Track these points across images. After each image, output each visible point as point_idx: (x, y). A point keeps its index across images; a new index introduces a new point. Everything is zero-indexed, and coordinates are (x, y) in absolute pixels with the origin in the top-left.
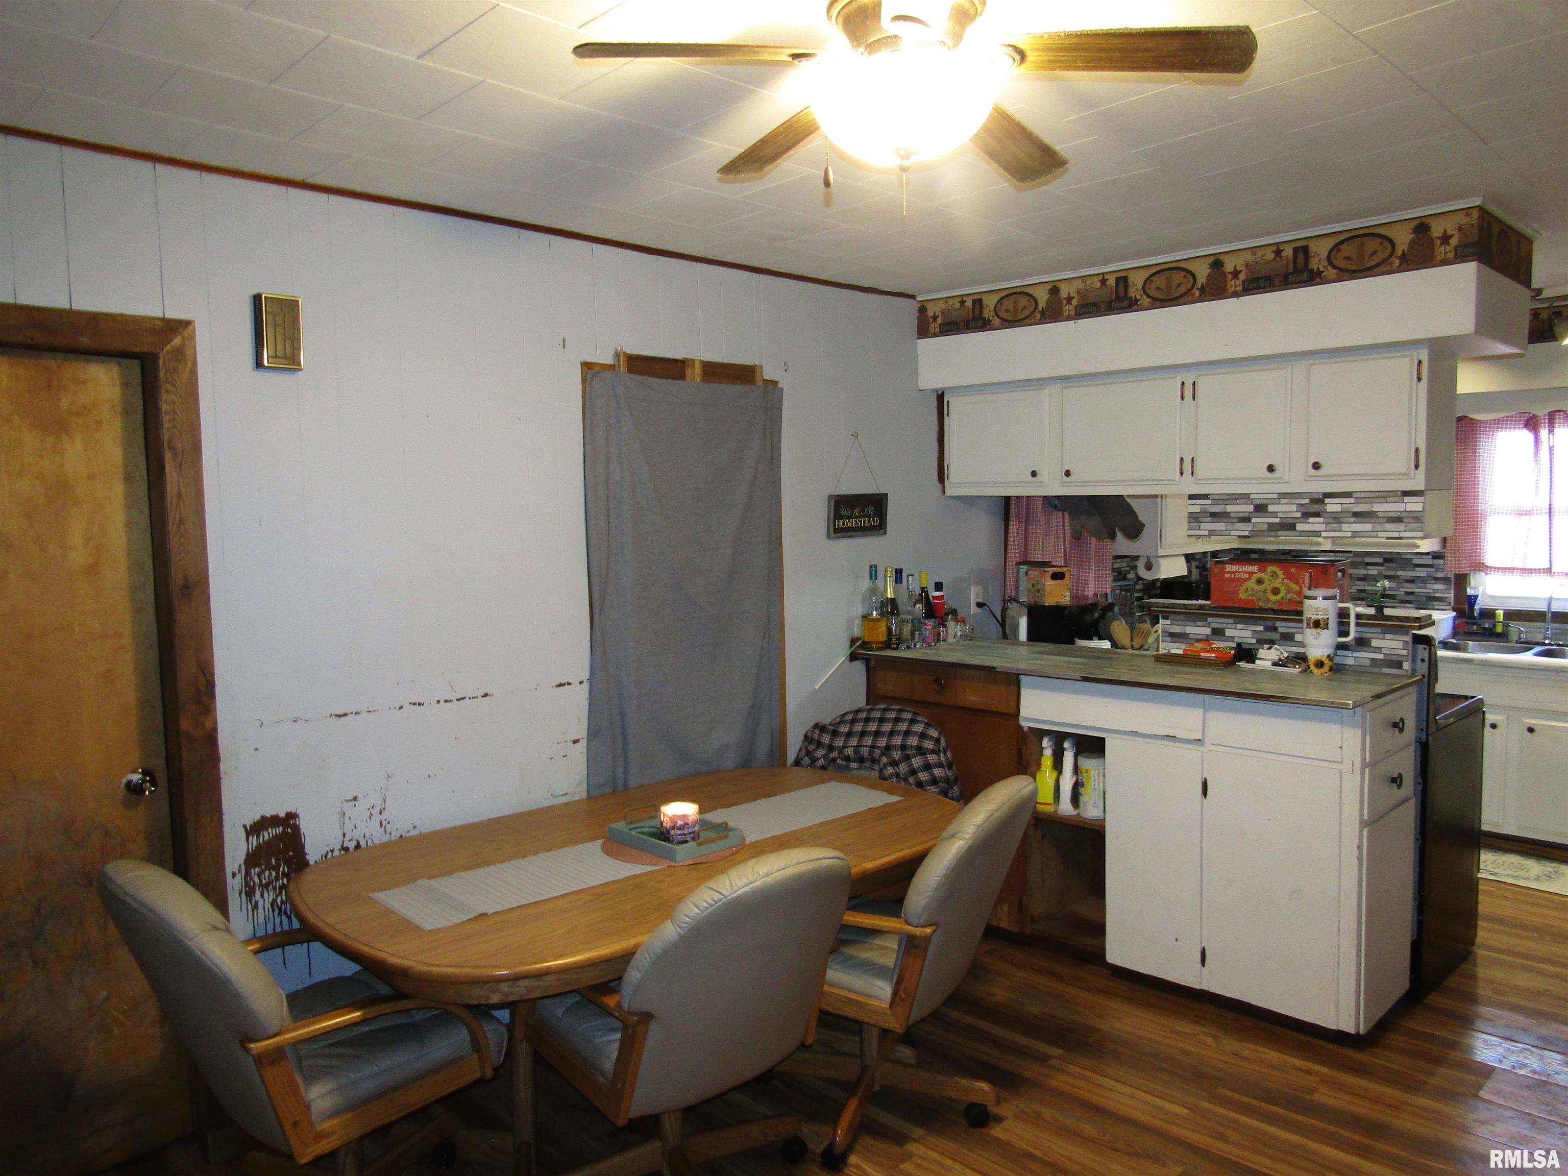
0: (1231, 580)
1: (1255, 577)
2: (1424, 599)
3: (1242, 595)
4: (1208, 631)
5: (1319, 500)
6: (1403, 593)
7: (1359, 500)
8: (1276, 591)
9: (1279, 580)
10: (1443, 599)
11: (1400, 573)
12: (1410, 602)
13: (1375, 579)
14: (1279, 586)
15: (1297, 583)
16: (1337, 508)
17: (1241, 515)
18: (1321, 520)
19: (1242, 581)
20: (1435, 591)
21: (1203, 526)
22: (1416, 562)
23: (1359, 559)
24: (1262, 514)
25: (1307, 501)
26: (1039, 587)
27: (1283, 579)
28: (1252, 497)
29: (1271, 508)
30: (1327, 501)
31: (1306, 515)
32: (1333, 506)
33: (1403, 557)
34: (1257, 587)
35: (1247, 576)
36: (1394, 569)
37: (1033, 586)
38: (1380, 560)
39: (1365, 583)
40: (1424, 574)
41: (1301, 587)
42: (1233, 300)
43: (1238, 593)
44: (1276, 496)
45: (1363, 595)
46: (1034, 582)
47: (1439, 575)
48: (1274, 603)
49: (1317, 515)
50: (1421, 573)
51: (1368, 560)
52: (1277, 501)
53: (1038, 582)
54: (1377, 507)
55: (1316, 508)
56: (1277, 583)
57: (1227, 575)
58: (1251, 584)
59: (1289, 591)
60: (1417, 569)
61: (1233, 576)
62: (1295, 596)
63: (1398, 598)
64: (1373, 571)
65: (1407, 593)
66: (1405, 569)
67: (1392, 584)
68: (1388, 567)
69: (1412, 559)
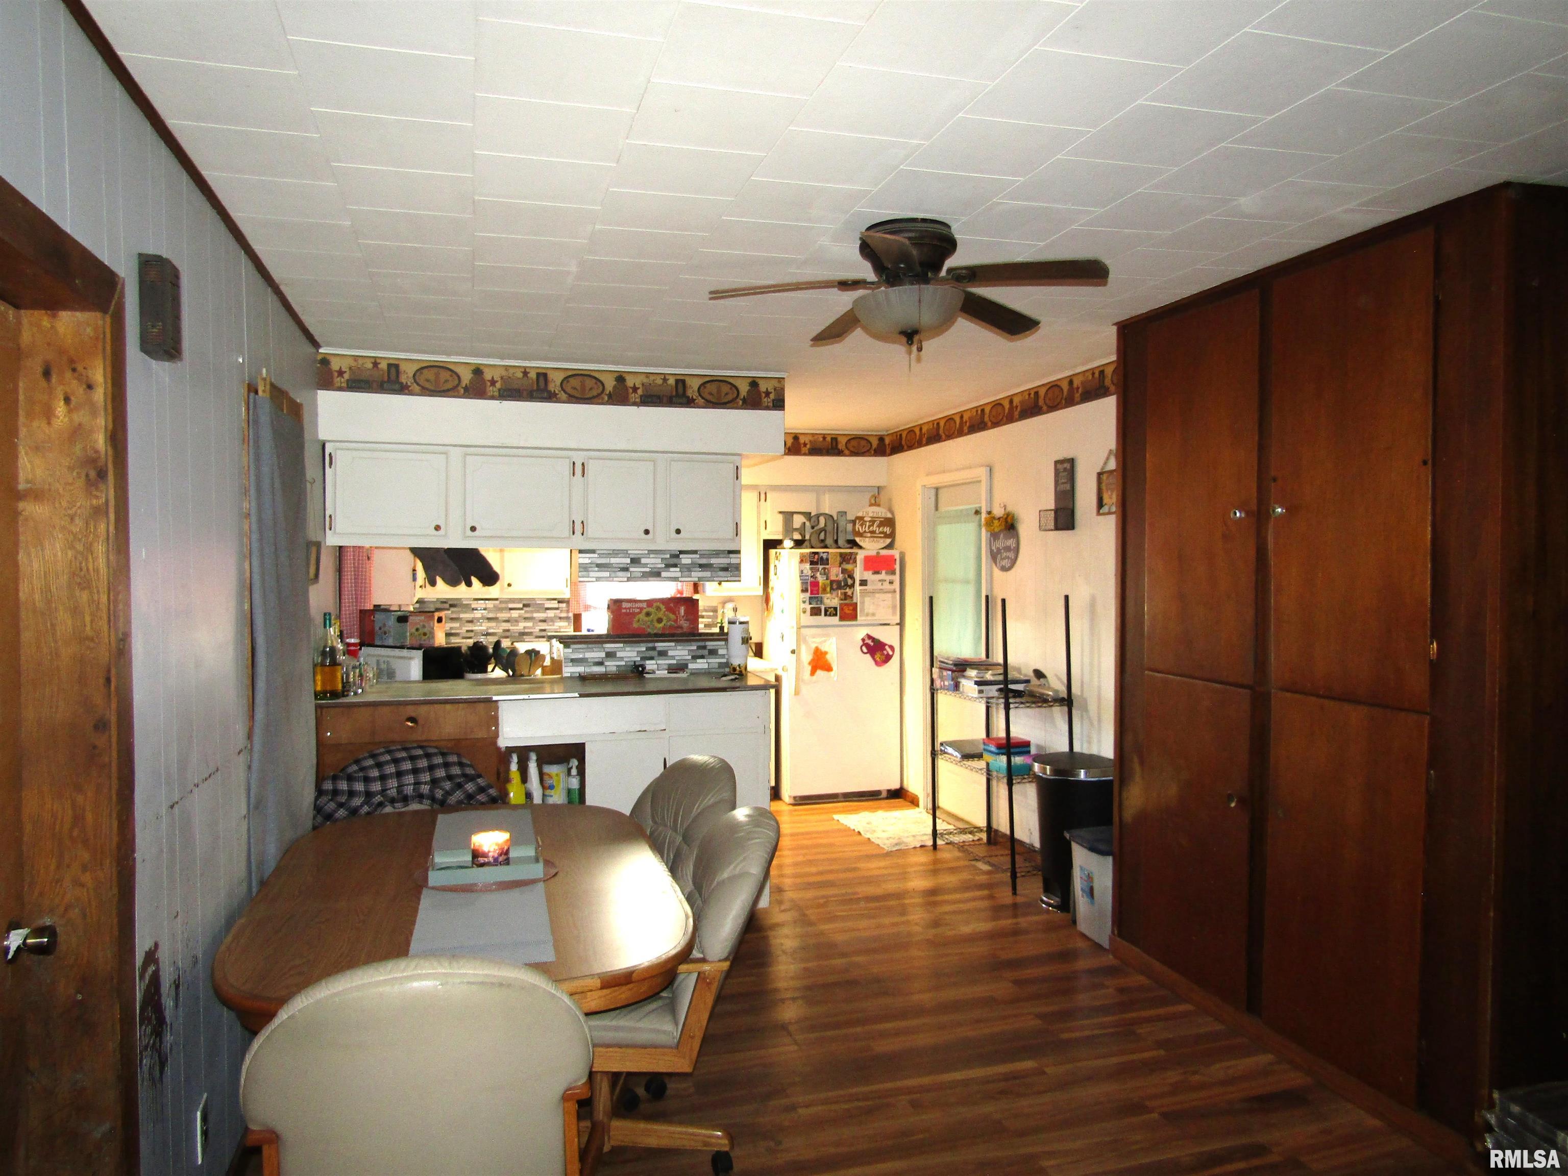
0: (627, 614)
1: (644, 611)
3: (635, 625)
4: (603, 655)
5: (676, 555)
7: (702, 556)
8: (660, 620)
9: (662, 612)
11: (535, 615)
12: (543, 637)
13: (516, 621)
14: (662, 617)
15: (674, 613)
16: (689, 561)
17: (621, 566)
18: (678, 569)
19: (633, 615)
21: (592, 574)
22: (547, 606)
23: (503, 605)
24: (637, 565)
25: (668, 556)
26: (426, 630)
27: (664, 612)
28: (629, 552)
29: (643, 561)
30: (681, 556)
31: (668, 566)
32: (686, 560)
33: (538, 602)
34: (647, 619)
35: (638, 610)
36: (532, 612)
37: (417, 630)
38: (521, 606)
41: (677, 617)
42: (634, 409)
43: (632, 624)
44: (647, 552)
46: (418, 626)
48: (659, 629)
49: (675, 566)
50: (551, 614)
51: (511, 606)
52: (648, 556)
53: (424, 627)
54: (713, 561)
55: (675, 561)
56: (660, 615)
57: (624, 611)
58: (642, 616)
59: (669, 620)
60: (547, 611)
61: (628, 611)
62: (673, 623)
63: (535, 634)
64: (515, 614)
66: (538, 612)
67: (530, 624)
68: (526, 612)
69: (544, 604)
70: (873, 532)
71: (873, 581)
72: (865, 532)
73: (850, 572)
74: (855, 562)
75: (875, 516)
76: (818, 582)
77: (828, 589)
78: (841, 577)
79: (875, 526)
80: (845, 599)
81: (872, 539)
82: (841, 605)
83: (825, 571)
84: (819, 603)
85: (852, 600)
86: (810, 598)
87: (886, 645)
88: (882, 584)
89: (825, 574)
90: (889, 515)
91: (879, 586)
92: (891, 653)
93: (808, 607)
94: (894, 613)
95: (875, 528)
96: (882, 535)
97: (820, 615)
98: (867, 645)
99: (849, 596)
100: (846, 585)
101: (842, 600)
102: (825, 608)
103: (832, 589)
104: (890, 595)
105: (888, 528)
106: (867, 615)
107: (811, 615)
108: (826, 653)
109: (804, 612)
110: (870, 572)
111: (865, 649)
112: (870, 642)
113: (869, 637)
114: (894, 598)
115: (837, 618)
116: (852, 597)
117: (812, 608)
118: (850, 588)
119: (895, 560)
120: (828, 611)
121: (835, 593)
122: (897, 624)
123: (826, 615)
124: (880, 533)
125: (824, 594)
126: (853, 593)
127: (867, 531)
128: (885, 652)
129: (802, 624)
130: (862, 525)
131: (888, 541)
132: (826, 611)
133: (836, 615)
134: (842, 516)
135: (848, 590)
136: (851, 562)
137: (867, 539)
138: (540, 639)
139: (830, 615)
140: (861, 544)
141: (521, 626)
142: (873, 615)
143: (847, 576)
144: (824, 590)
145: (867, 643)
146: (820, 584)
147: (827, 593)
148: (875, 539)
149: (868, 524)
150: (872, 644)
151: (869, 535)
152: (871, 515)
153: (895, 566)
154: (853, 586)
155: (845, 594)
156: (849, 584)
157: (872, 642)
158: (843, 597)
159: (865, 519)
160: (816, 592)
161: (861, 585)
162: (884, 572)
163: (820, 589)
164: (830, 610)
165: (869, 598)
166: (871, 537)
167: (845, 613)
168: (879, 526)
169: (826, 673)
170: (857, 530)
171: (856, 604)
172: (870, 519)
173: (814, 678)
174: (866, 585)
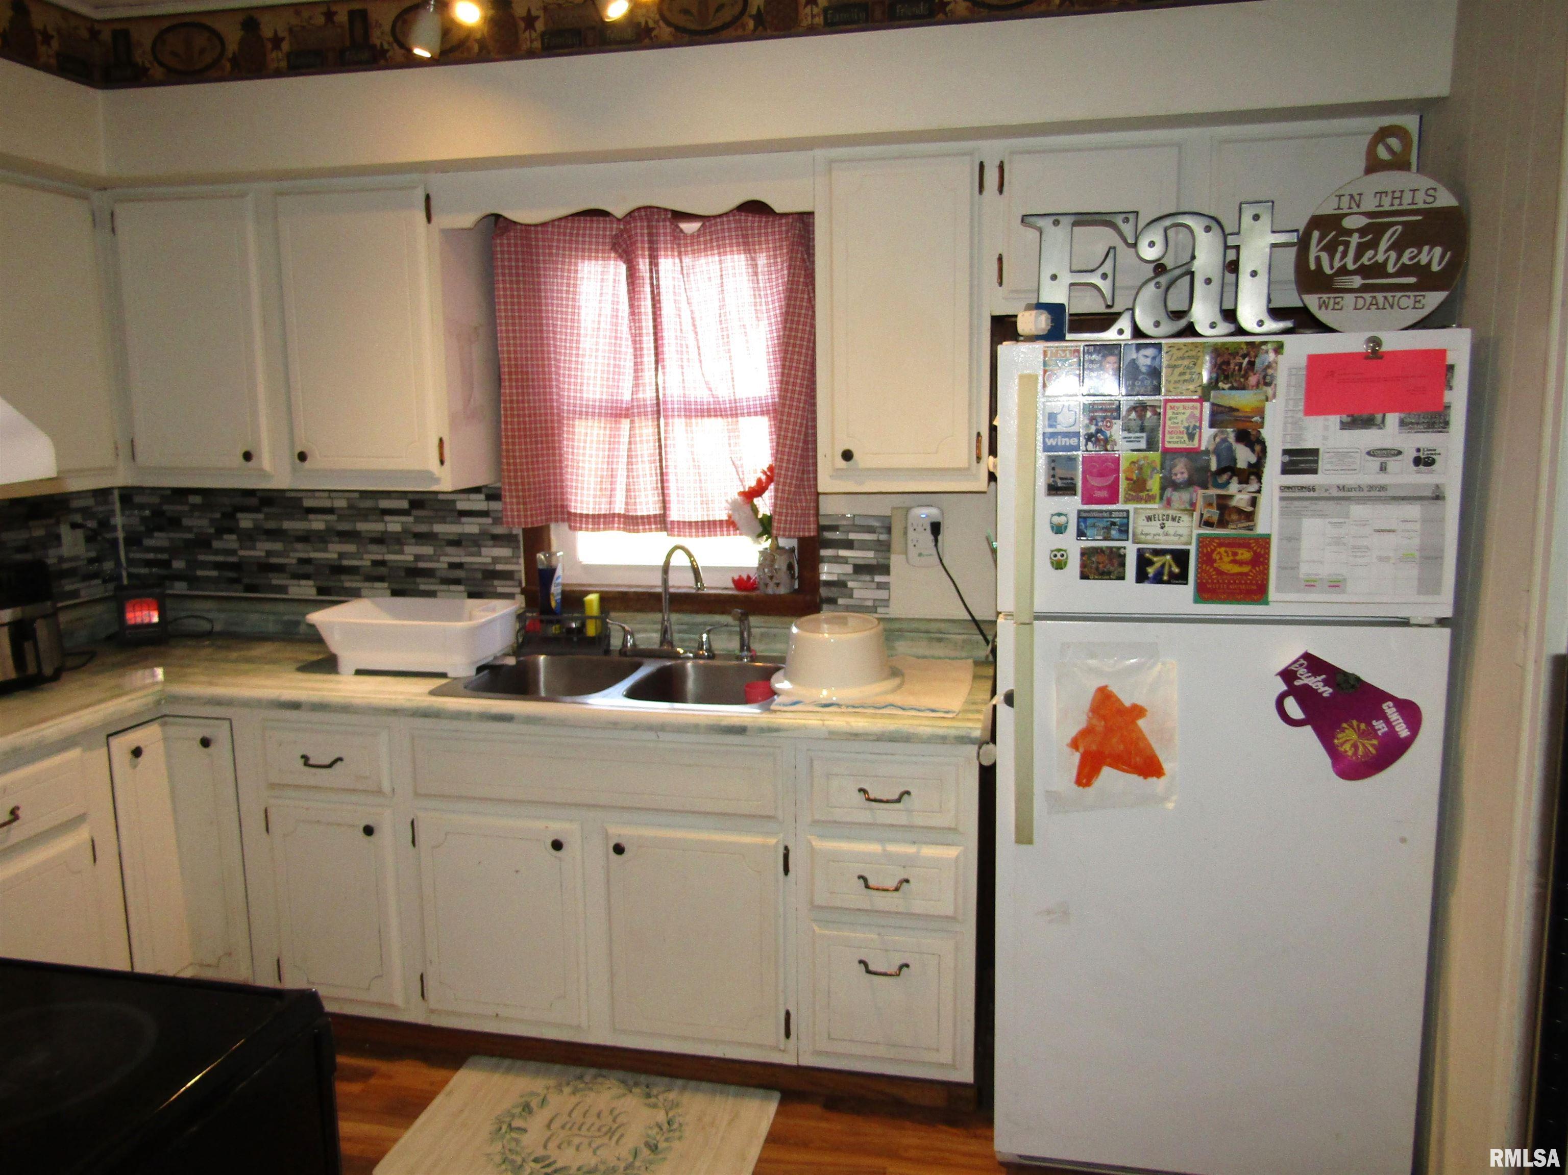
2: (479, 576)
6: (446, 566)
10: (508, 576)
11: (438, 528)
12: (457, 582)
13: (399, 540)
20: (496, 560)
22: (462, 505)
33: (441, 497)
36: (430, 521)
38: (404, 504)
39: (384, 549)
40: (475, 529)
45: (383, 570)
47: (499, 530)
50: (471, 527)
51: (384, 504)
60: (464, 520)
64: (394, 525)
65: (452, 566)
66: (443, 520)
67: (428, 550)
68: (418, 520)
69: (454, 501)
70: (1378, 269)
71: (1342, 456)
72: (1343, 271)
73: (1248, 419)
74: (1267, 381)
75: (1387, 207)
76: (1117, 461)
77: (1154, 484)
78: (1207, 436)
79: (1384, 244)
80: (1222, 523)
81: (1368, 296)
82: (1203, 541)
83: (1141, 417)
84: (1114, 533)
85: (1250, 528)
86: (1082, 517)
87: (1385, 696)
88: (1383, 468)
89: (1142, 430)
90: (1445, 199)
91: (1369, 475)
92: (1403, 731)
93: (1073, 546)
94: (1428, 585)
95: (1382, 253)
96: (1412, 280)
97: (1122, 578)
98: (1305, 696)
99: (1239, 511)
100: (1229, 469)
101: (1208, 524)
102: (1140, 554)
103: (1168, 484)
104: (1414, 511)
105: (1438, 251)
106: (1310, 585)
107: (1084, 576)
108: (1138, 711)
109: (1059, 565)
110: (1334, 420)
111: (1293, 708)
112: (1316, 683)
113: (1313, 663)
114: (1434, 523)
115: (1188, 590)
116: (1249, 516)
117: (1085, 553)
118: (1244, 480)
119: (1451, 368)
120: (1151, 563)
121: (1180, 498)
122: (1442, 622)
123: (1141, 577)
124: (1404, 271)
125: (1139, 500)
126: (1254, 502)
127: (1351, 267)
128: (1380, 726)
129: (1040, 606)
130: (1330, 249)
131: (1434, 299)
132: (1143, 562)
133: (1182, 578)
134: (1256, 217)
135: (1234, 487)
136: (1253, 380)
137: (1349, 298)
138: (453, 587)
139: (1158, 579)
140: (1323, 316)
141: (409, 553)
142: (1336, 585)
143: (1232, 438)
144: (1138, 487)
145: (1306, 686)
146: (1123, 465)
147: (1150, 499)
148: (1380, 296)
149: (1355, 240)
150: (1327, 691)
151: (1357, 281)
152: (1369, 204)
153: (1448, 397)
154: (1255, 471)
155: (1223, 504)
156: (1241, 464)
157: (1326, 683)
158: (1213, 514)
159: (1348, 223)
160: (1104, 494)
161: (1287, 469)
162: (1392, 419)
163: (1123, 485)
164: (1158, 561)
165: (1318, 522)
166: (1365, 288)
167: (1220, 573)
168: (1398, 246)
169: (1134, 780)
170: (1313, 266)
171: (1265, 541)
172: (1363, 221)
173: (1090, 792)
174: (1315, 471)
